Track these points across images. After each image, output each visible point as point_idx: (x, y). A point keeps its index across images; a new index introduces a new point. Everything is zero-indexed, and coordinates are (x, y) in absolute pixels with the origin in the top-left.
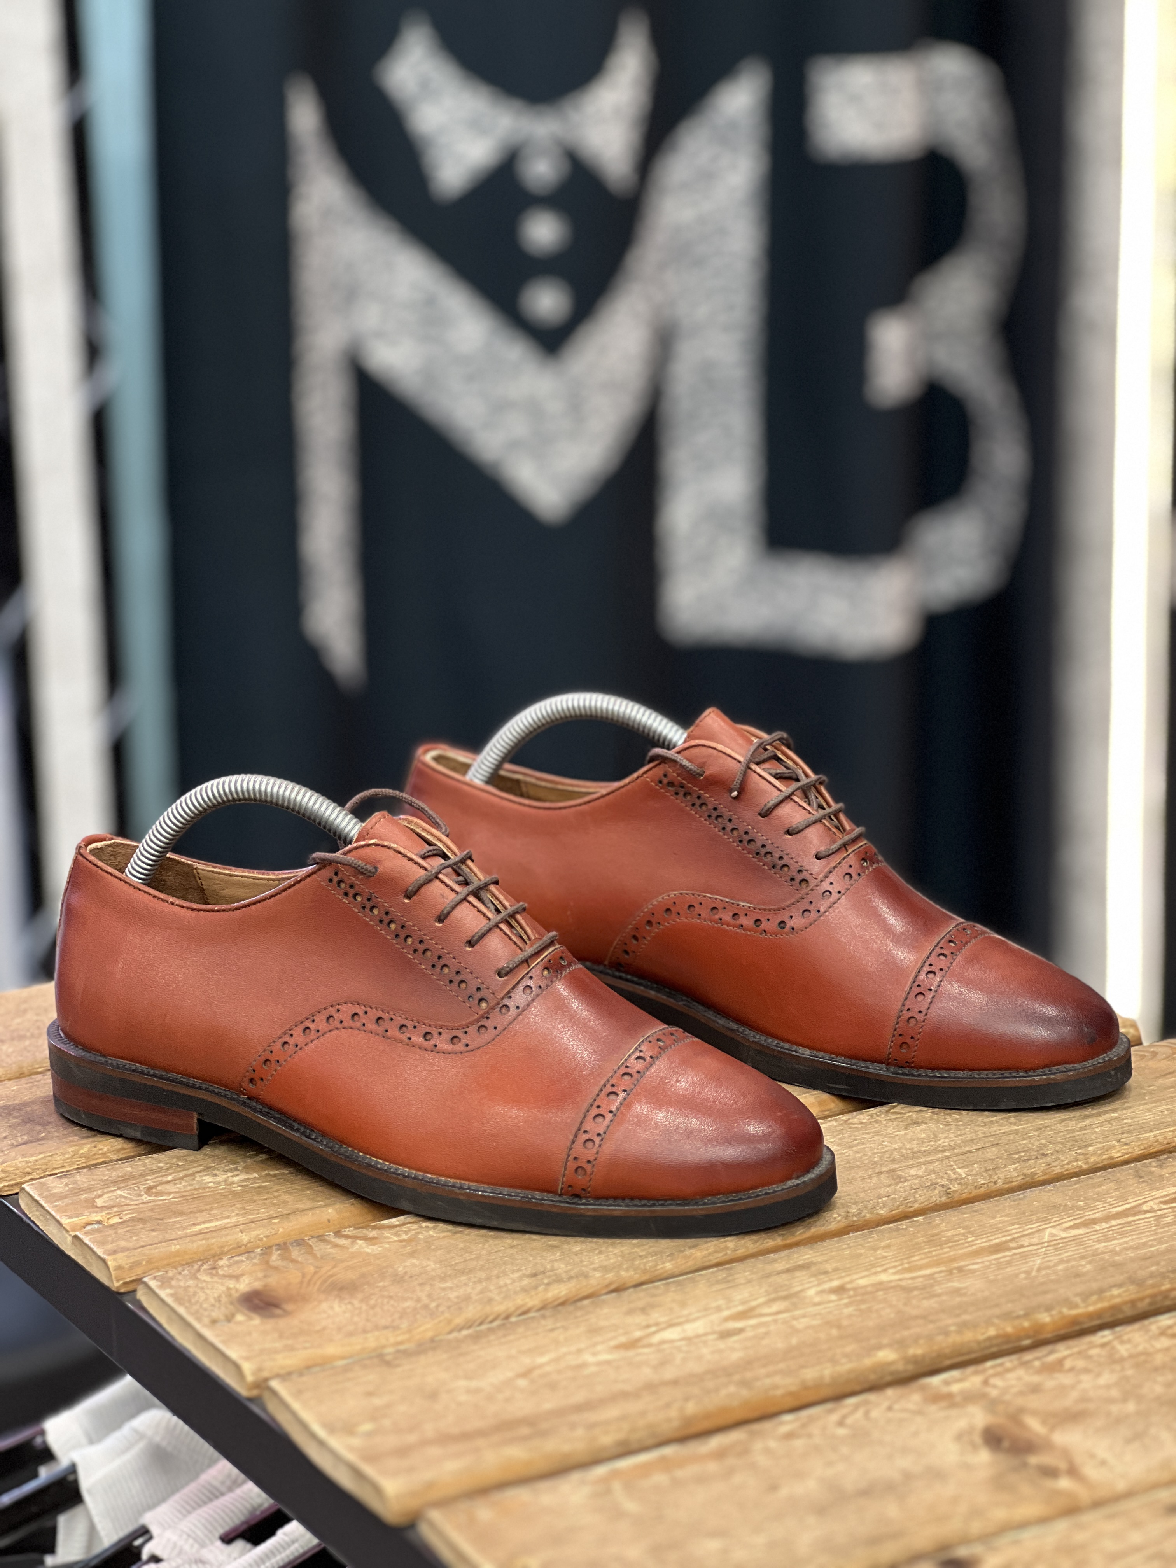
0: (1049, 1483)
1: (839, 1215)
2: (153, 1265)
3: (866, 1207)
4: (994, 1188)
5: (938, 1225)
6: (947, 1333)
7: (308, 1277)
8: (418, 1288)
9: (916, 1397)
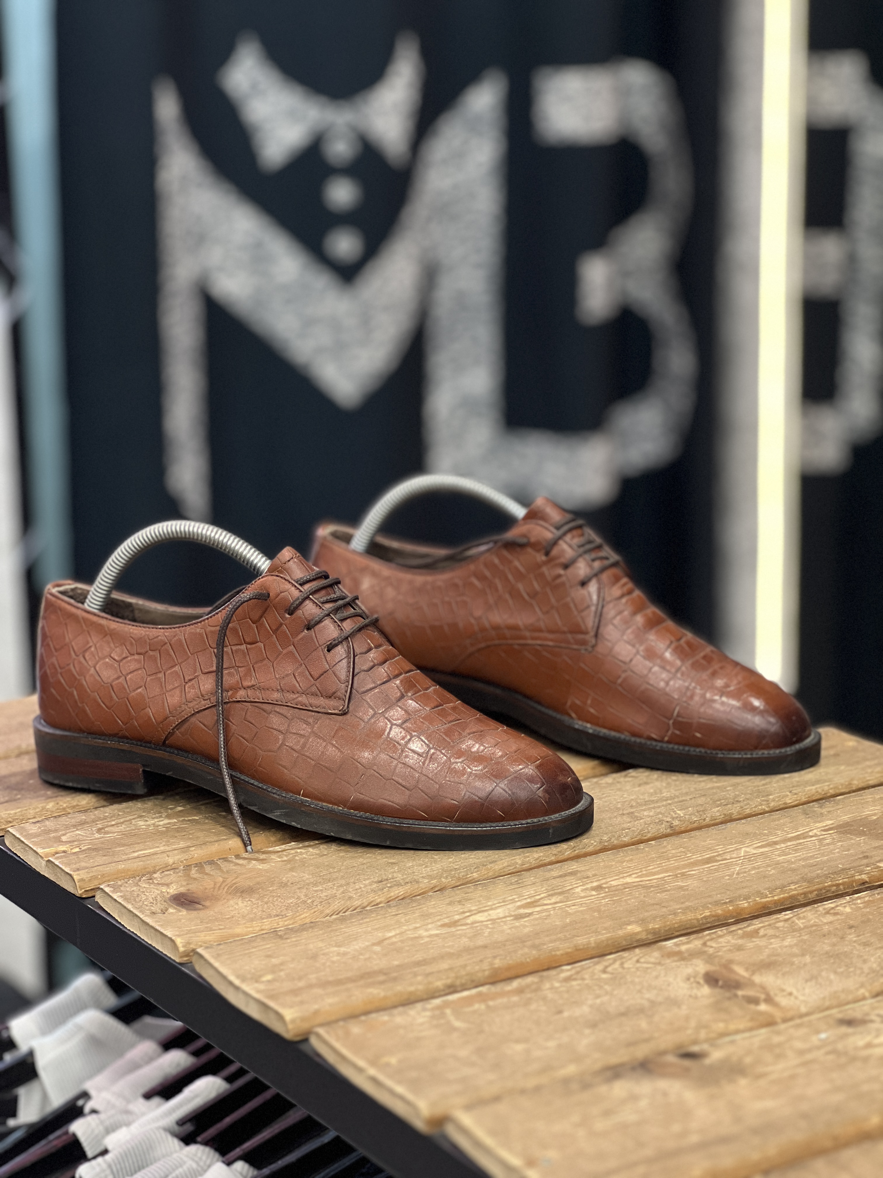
0: (752, 1007)
1: (595, 841)
2: (106, 878)
3: (614, 836)
4: (704, 823)
5: (665, 847)
6: (675, 914)
7: (218, 885)
8: (298, 891)
9: (656, 954)
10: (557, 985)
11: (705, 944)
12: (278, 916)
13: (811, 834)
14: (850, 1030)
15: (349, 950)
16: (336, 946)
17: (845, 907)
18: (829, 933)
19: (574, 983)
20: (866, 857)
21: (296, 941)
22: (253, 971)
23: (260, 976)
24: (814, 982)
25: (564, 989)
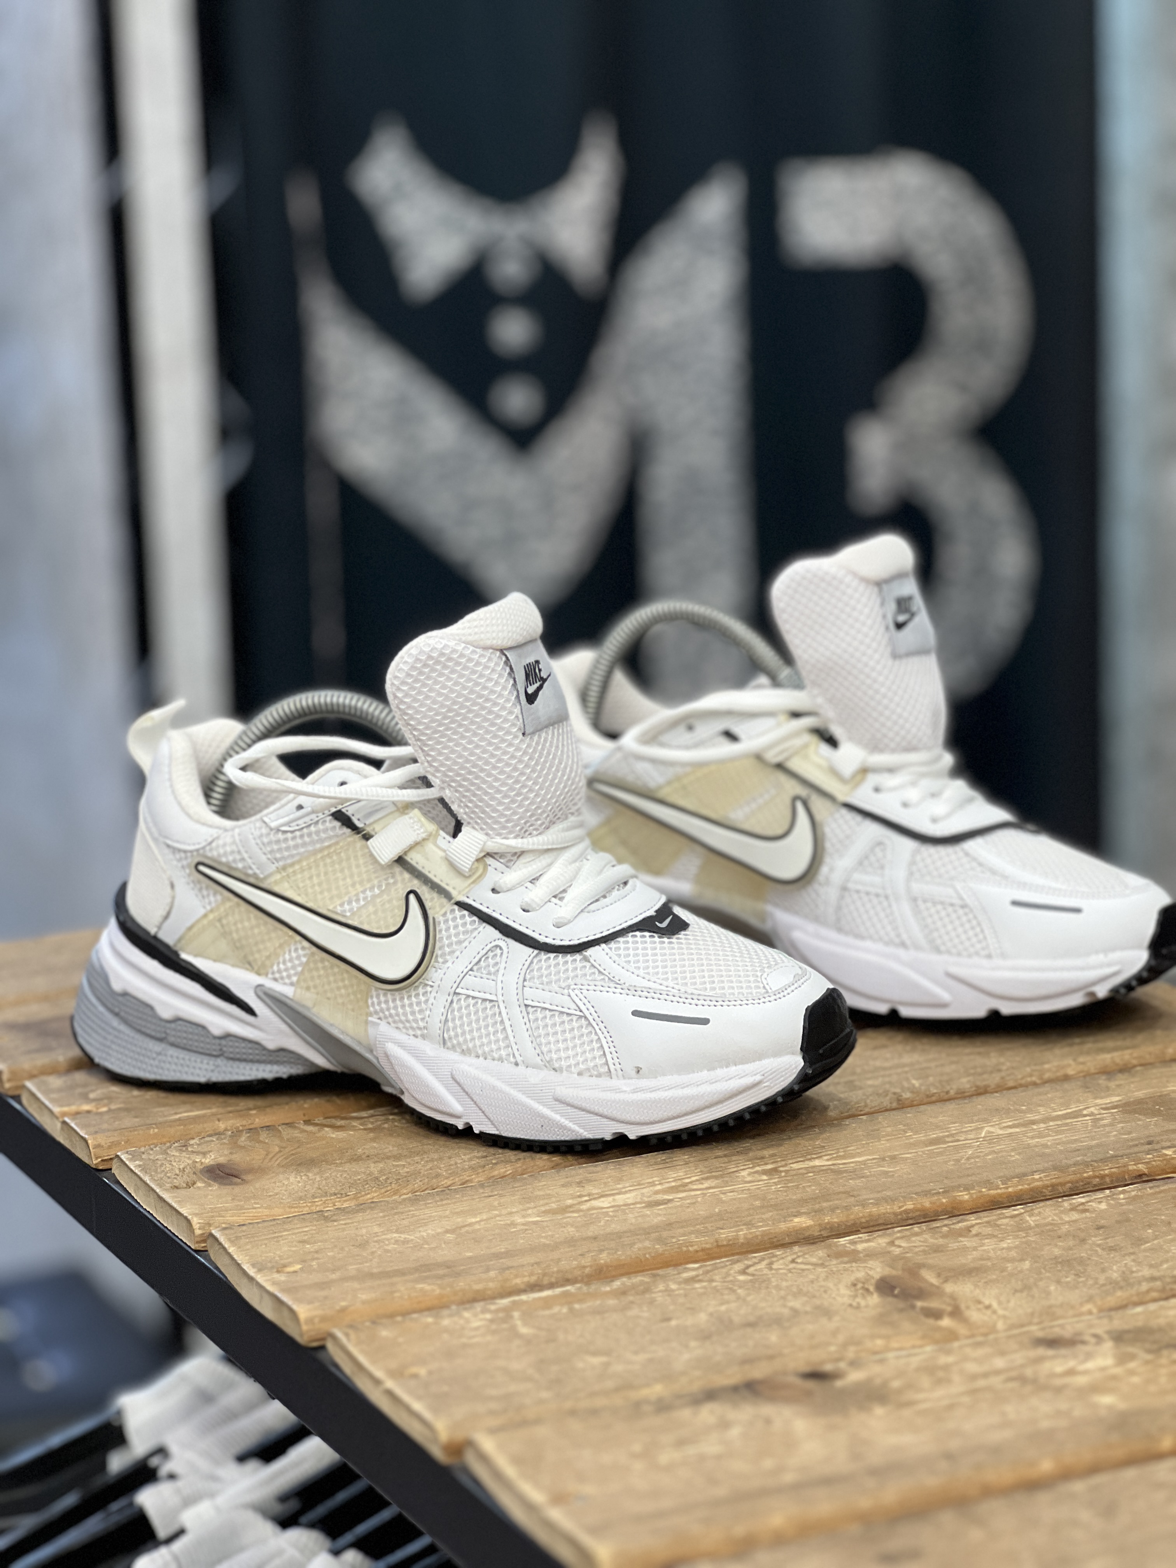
0: (931, 1321)
5: (880, 1123)
6: (865, 1205)
7: (270, 1156)
9: (821, 1253)
10: (673, 1286)
11: (892, 1243)
12: (335, 1194)
13: (1085, 1112)
14: (1050, 1352)
15: (412, 1237)
16: (397, 1231)
17: (1101, 1202)
18: (1067, 1234)
19: (697, 1285)
20: (1149, 1143)
21: (345, 1224)
22: (277, 1258)
23: (285, 1266)
24: (1025, 1294)
25: (681, 1292)
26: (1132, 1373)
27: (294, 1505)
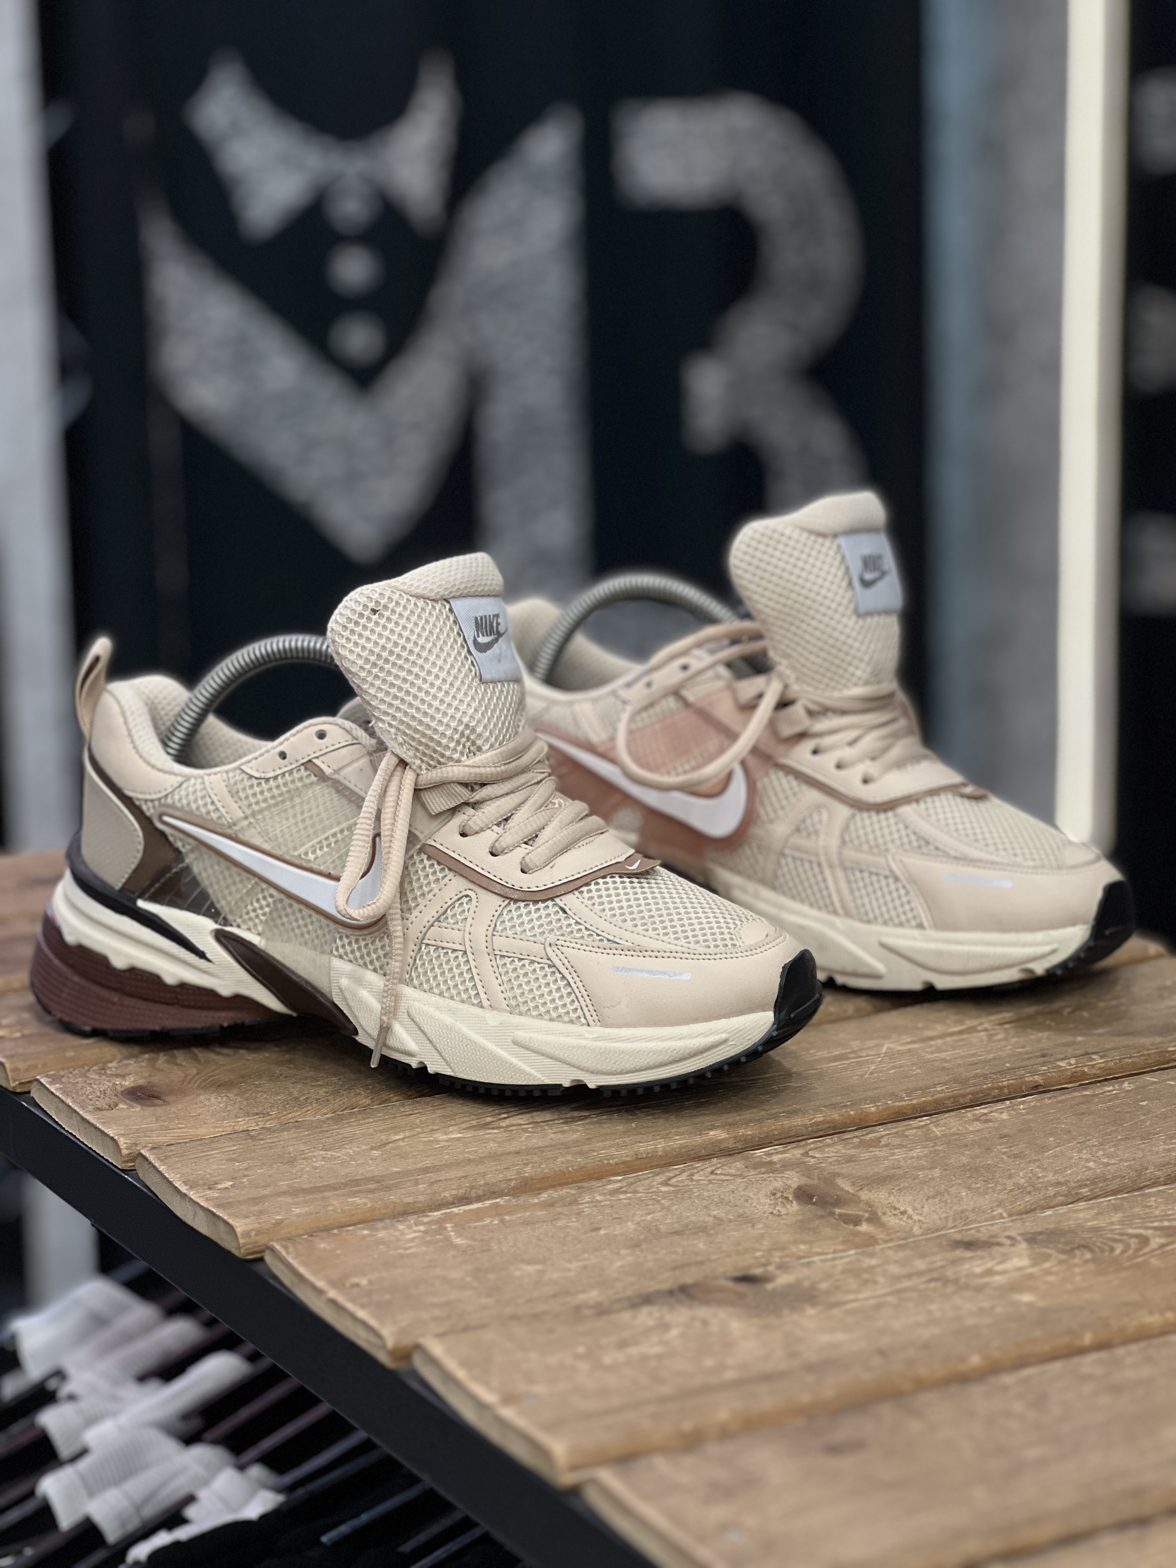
0: (850, 1227)
2: (48, 1068)
6: (776, 1118)
7: (190, 1077)
9: (738, 1165)
10: (599, 1198)
11: (806, 1154)
14: (969, 1254)
15: (339, 1154)
16: (323, 1150)
17: (1002, 1113)
18: (974, 1143)
19: (622, 1197)
20: (1043, 1056)
21: (272, 1142)
22: (208, 1176)
23: (216, 1183)
24: (937, 1200)
25: (608, 1203)
26: (1048, 1272)
27: (196, 1423)
